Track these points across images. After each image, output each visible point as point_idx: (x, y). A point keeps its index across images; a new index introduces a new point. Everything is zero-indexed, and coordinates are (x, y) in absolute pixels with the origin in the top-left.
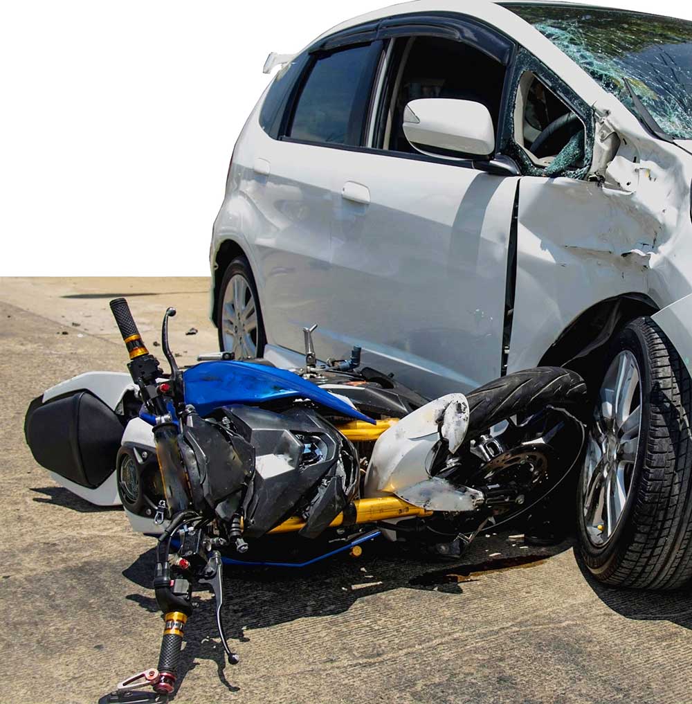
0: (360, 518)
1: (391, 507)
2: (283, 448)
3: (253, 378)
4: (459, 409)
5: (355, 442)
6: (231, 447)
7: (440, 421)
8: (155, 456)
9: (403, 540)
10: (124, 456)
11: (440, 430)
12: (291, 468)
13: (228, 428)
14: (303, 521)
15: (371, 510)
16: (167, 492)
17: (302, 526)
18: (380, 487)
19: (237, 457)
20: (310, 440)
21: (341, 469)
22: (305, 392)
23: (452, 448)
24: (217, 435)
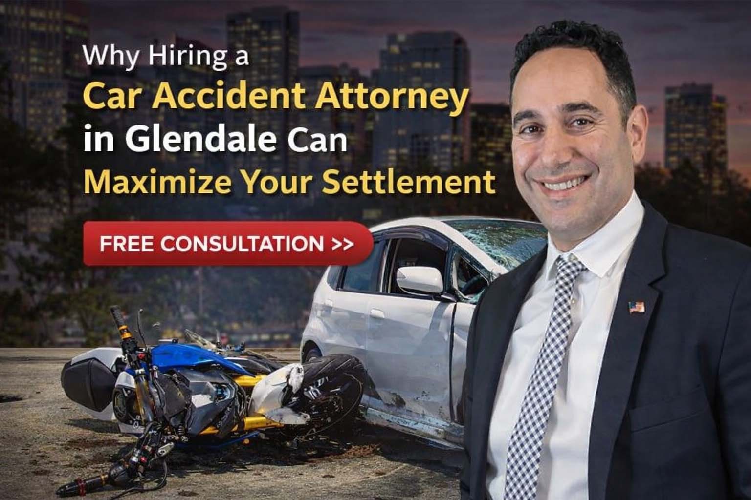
0: (247, 427)
1: (262, 422)
2: (206, 392)
3: (189, 354)
4: (299, 370)
5: (244, 387)
6: (178, 389)
7: (288, 377)
8: (135, 392)
9: (268, 439)
10: (117, 393)
11: (288, 381)
12: (211, 402)
13: (176, 379)
14: (217, 429)
15: (252, 423)
16: (142, 411)
17: (217, 431)
18: (256, 411)
19: (181, 395)
20: (221, 387)
21: (237, 403)
22: (218, 360)
23: (294, 391)
24: (171, 382)
